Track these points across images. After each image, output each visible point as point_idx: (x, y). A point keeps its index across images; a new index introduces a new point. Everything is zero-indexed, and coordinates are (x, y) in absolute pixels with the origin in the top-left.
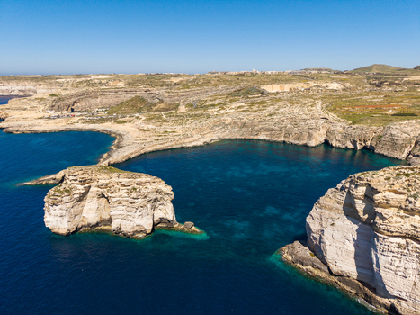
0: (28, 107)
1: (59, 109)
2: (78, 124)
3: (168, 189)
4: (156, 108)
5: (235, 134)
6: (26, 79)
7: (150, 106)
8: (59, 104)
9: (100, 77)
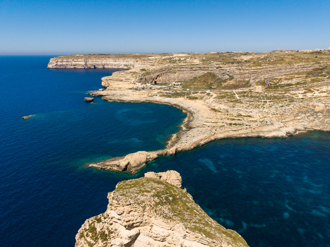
0: (124, 79)
1: (146, 81)
2: (157, 96)
4: (226, 84)
7: (220, 82)
8: (146, 77)
9: (180, 55)
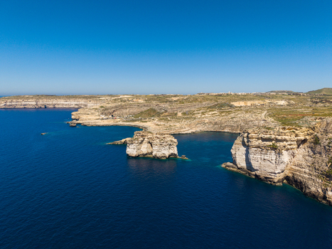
0: (90, 113)
1: (106, 115)
2: (120, 122)
3: (176, 140)
4: (163, 115)
5: (210, 128)
6: (80, 98)
7: (159, 114)
8: (105, 112)
9: (127, 96)
